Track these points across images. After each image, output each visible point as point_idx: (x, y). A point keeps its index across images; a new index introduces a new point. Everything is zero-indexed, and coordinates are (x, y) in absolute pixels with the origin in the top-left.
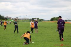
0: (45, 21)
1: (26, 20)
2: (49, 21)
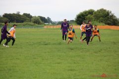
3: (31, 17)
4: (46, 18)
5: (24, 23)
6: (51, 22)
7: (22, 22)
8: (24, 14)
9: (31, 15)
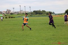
0: (56, 15)
1: (23, 14)
2: (61, 14)
3: (46, 12)
4: (52, 12)
5: (42, 15)
6: (55, 14)
7: (42, 14)
8: (43, 11)
9: (45, 11)
